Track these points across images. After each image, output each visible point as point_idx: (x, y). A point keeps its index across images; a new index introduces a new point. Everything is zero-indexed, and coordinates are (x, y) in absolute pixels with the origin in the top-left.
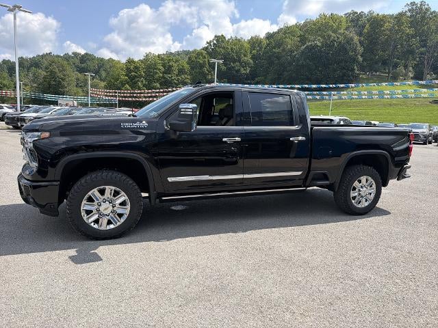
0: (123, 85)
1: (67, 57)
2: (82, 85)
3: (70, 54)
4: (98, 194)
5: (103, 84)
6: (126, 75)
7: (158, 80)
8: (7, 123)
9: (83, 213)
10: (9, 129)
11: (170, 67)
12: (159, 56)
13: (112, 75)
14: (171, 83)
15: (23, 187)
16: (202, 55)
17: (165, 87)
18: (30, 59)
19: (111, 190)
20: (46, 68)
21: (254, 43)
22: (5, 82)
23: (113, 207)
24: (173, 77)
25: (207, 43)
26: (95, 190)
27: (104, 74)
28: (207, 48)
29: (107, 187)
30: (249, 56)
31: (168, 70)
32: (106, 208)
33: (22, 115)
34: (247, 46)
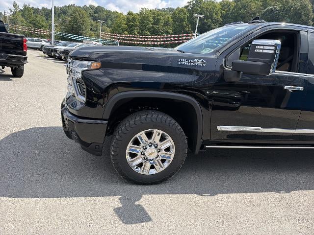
0: (123, 31)
1: (85, 8)
2: (95, 30)
3: (88, 6)
4: (144, 137)
5: (109, 30)
6: (126, 24)
7: (149, 29)
8: (44, 53)
9: (128, 157)
10: (45, 57)
11: (158, 19)
12: (151, 11)
13: (116, 24)
14: (157, 32)
15: (66, 122)
16: (183, 12)
17: (153, 34)
18: (60, 8)
19: (159, 135)
20: (71, 15)
21: (224, 5)
22: (44, 23)
23: (158, 152)
24: (160, 27)
25: (188, 3)
26: (143, 132)
27: (110, 23)
28: (188, 6)
29: (155, 131)
30: (220, 14)
31: (157, 22)
32: (151, 153)
33: (55, 47)
34: (218, 7)
